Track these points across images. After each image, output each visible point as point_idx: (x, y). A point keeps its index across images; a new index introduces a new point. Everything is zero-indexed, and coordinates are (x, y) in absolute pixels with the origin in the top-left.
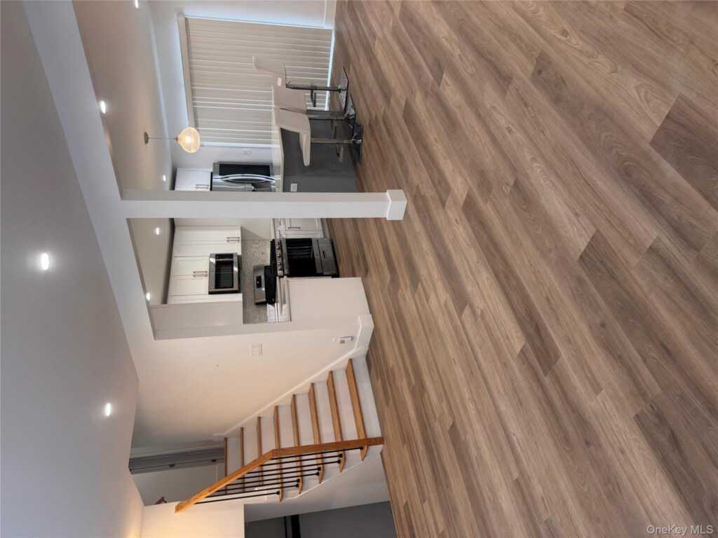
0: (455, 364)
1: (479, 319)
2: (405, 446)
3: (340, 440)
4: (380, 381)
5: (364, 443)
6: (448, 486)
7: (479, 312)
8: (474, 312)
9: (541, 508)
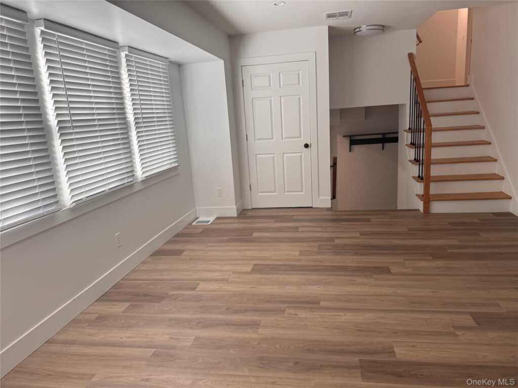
0: (433, 292)
1: (452, 330)
2: (407, 230)
3: (431, 179)
4: (478, 221)
5: (427, 198)
6: (356, 254)
7: (457, 333)
8: (463, 328)
9: (292, 311)
